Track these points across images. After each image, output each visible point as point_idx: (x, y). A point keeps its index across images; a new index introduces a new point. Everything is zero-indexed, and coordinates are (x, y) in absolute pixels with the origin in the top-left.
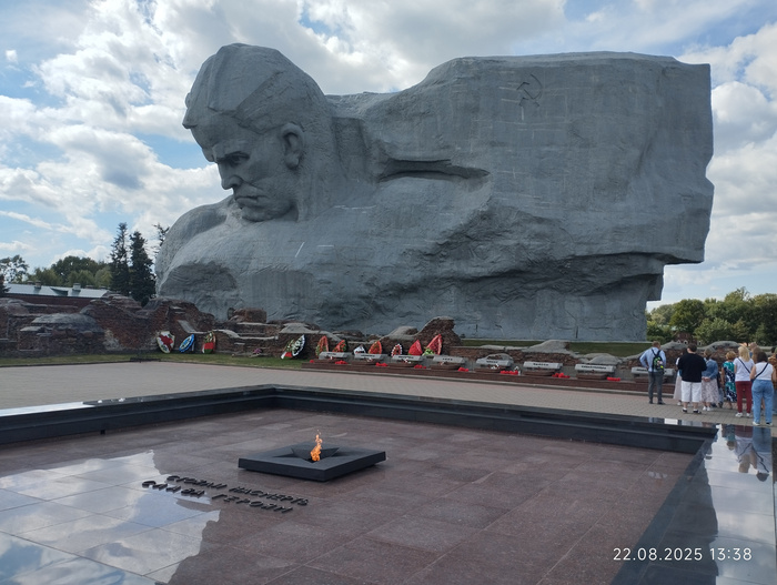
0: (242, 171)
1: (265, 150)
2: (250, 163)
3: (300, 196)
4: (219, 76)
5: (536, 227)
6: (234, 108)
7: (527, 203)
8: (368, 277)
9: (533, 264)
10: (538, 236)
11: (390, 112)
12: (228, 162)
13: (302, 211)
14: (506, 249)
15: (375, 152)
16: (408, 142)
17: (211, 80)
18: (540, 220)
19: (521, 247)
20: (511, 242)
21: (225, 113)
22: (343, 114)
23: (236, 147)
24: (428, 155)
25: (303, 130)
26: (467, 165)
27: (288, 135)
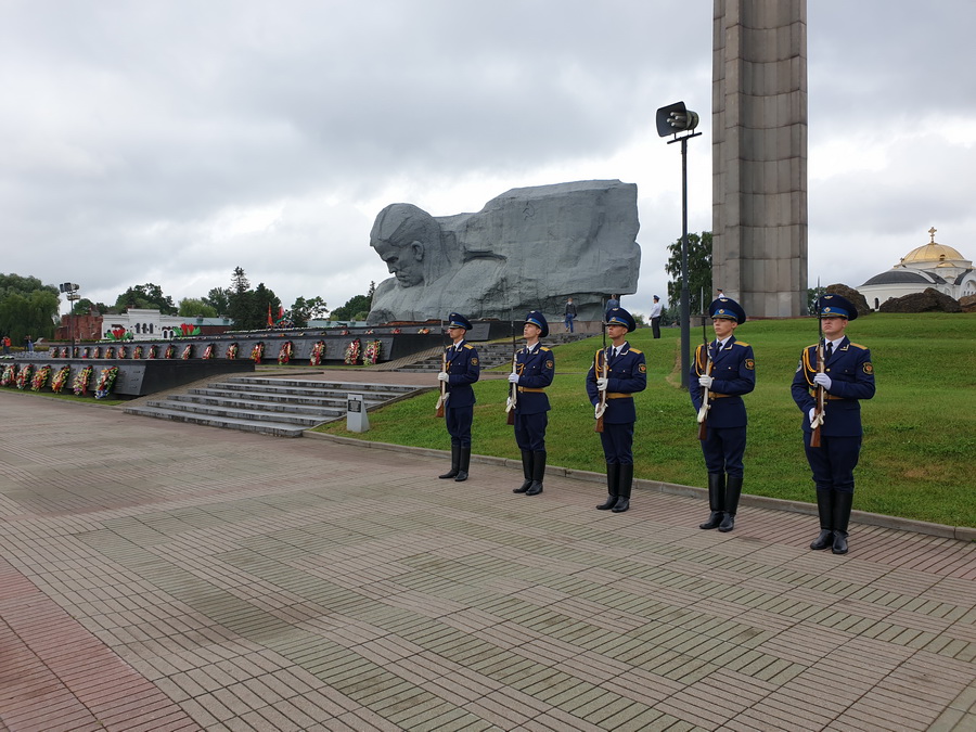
0: (396, 265)
1: (405, 255)
2: (399, 261)
3: (425, 274)
5: (527, 283)
6: (387, 239)
7: (524, 272)
10: (529, 288)
11: (468, 226)
12: (390, 261)
13: (426, 282)
14: (516, 295)
15: (461, 248)
16: (475, 242)
18: (530, 280)
19: (522, 294)
20: (518, 292)
21: (384, 241)
22: (447, 228)
23: (391, 255)
24: (484, 248)
25: (422, 243)
26: (499, 253)
27: (415, 246)
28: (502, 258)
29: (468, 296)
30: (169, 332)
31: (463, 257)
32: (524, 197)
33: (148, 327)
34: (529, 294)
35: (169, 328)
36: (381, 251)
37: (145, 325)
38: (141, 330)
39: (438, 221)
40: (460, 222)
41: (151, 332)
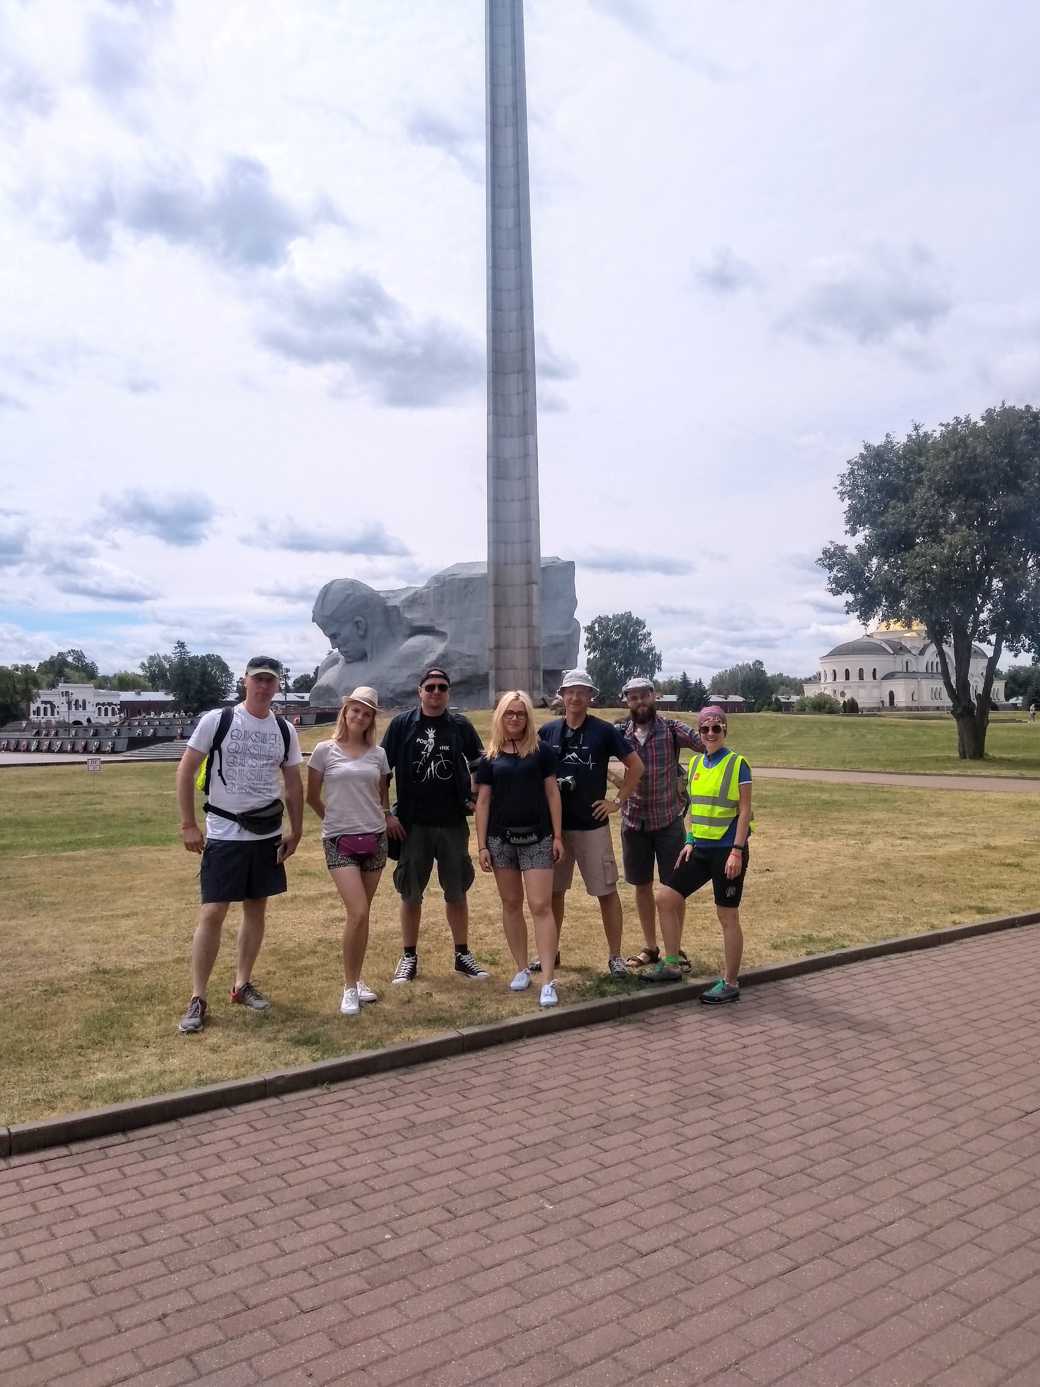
0: (339, 640)
1: (347, 630)
2: (341, 637)
3: (368, 649)
4: (323, 601)
5: (467, 659)
6: (329, 614)
7: (464, 648)
8: (391, 688)
9: (469, 677)
10: (469, 664)
11: (412, 601)
12: (333, 637)
13: (369, 656)
14: (456, 671)
15: (405, 623)
16: (416, 616)
17: (320, 603)
18: (469, 656)
19: (461, 670)
20: (457, 668)
21: (327, 617)
22: (391, 603)
23: (333, 631)
24: (426, 623)
25: (364, 618)
26: (441, 629)
27: (357, 623)
28: (444, 634)
29: (412, 672)
30: (103, 708)
31: (408, 632)
32: (466, 573)
33: (81, 703)
34: (469, 670)
35: (103, 704)
36: (323, 627)
37: (77, 701)
38: (73, 707)
39: (382, 595)
40: (404, 597)
41: (84, 708)
